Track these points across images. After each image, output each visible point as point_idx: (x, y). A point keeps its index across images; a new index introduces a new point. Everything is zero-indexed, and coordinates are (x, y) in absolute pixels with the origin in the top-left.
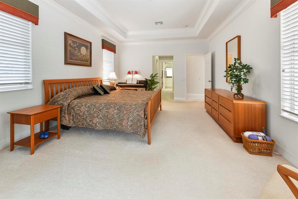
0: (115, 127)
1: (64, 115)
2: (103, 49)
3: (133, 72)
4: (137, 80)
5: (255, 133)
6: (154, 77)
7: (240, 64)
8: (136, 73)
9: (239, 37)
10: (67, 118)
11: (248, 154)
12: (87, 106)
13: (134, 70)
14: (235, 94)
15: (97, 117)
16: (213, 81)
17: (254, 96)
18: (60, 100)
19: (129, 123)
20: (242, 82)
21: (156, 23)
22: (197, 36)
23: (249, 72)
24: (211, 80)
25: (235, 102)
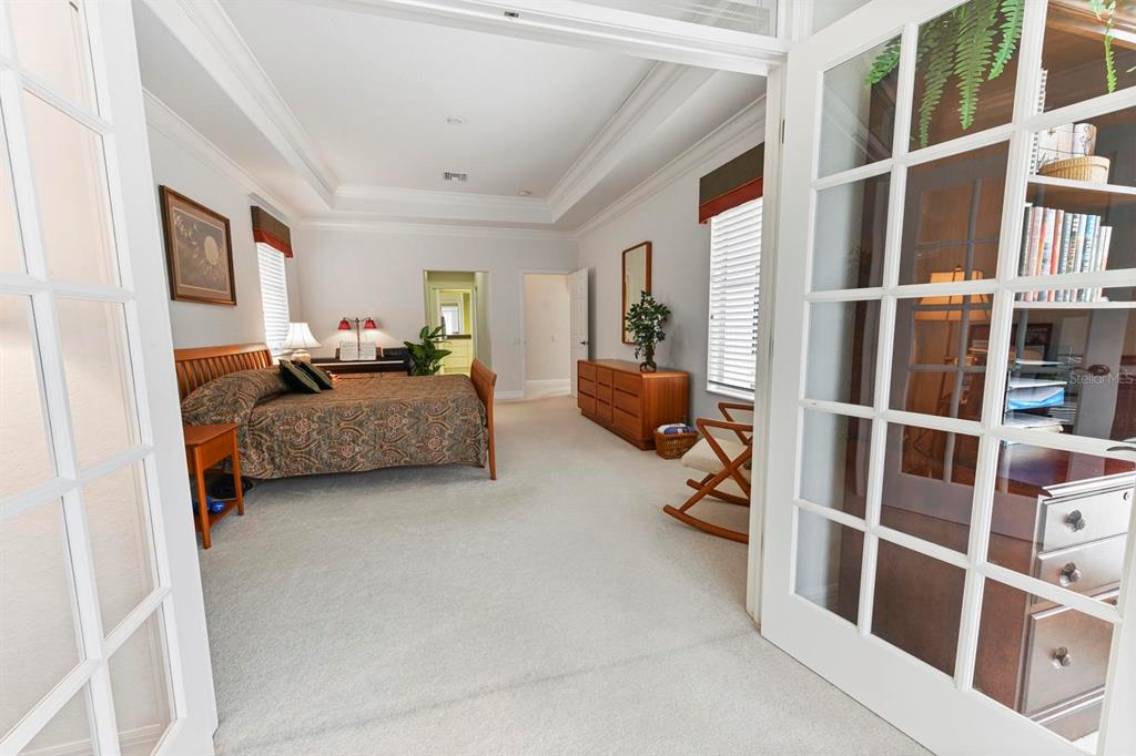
0: (408, 459)
1: (242, 450)
2: (258, 244)
3: (357, 321)
4: (378, 350)
5: (673, 425)
6: (432, 336)
7: (651, 302)
8: (371, 324)
9: (649, 245)
10: (254, 457)
11: (662, 460)
12: (315, 419)
13: (363, 316)
14: (643, 364)
15: (353, 441)
16: (591, 343)
17: (672, 366)
18: (206, 414)
19: (446, 443)
20: (655, 340)
21: (448, 176)
22: (553, 221)
23: (665, 319)
24: (586, 340)
25: (644, 376)
